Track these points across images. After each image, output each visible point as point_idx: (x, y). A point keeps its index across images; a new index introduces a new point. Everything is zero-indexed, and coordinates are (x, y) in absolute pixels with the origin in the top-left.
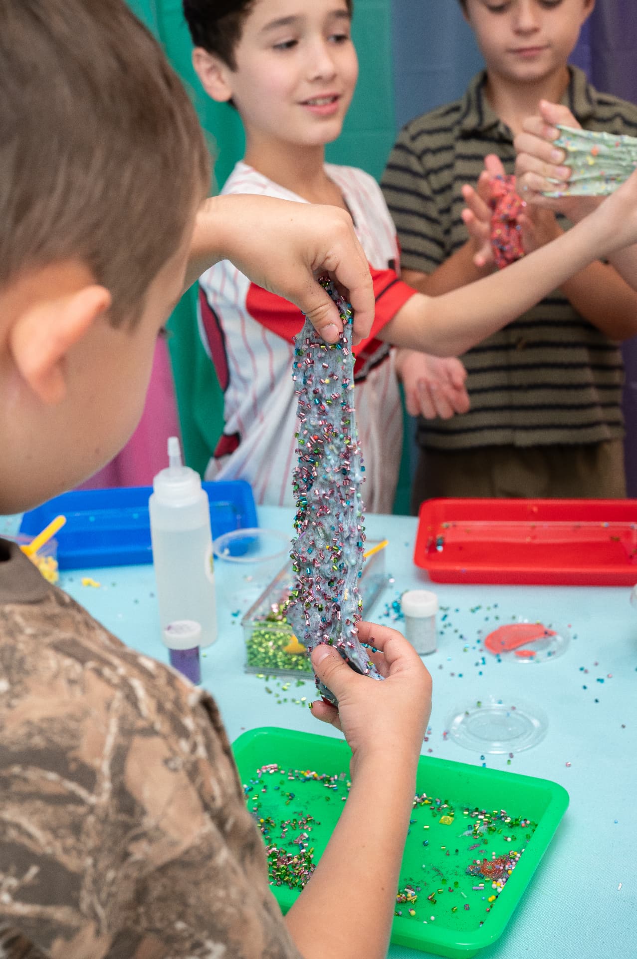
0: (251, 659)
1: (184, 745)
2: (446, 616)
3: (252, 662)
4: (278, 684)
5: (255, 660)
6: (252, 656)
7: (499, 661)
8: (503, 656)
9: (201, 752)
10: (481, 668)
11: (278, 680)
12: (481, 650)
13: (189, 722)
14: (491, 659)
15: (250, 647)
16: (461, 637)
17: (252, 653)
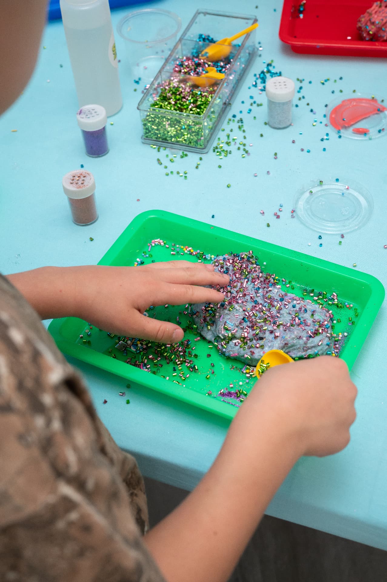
0: (146, 133)
1: (39, 421)
2: (301, 88)
3: (147, 135)
4: (167, 156)
5: (150, 134)
6: (147, 131)
7: (340, 137)
8: (343, 132)
9: (56, 425)
10: (325, 144)
11: (167, 151)
12: (326, 125)
13: (47, 399)
14: (333, 134)
15: (145, 125)
16: (312, 111)
17: (146, 129)
